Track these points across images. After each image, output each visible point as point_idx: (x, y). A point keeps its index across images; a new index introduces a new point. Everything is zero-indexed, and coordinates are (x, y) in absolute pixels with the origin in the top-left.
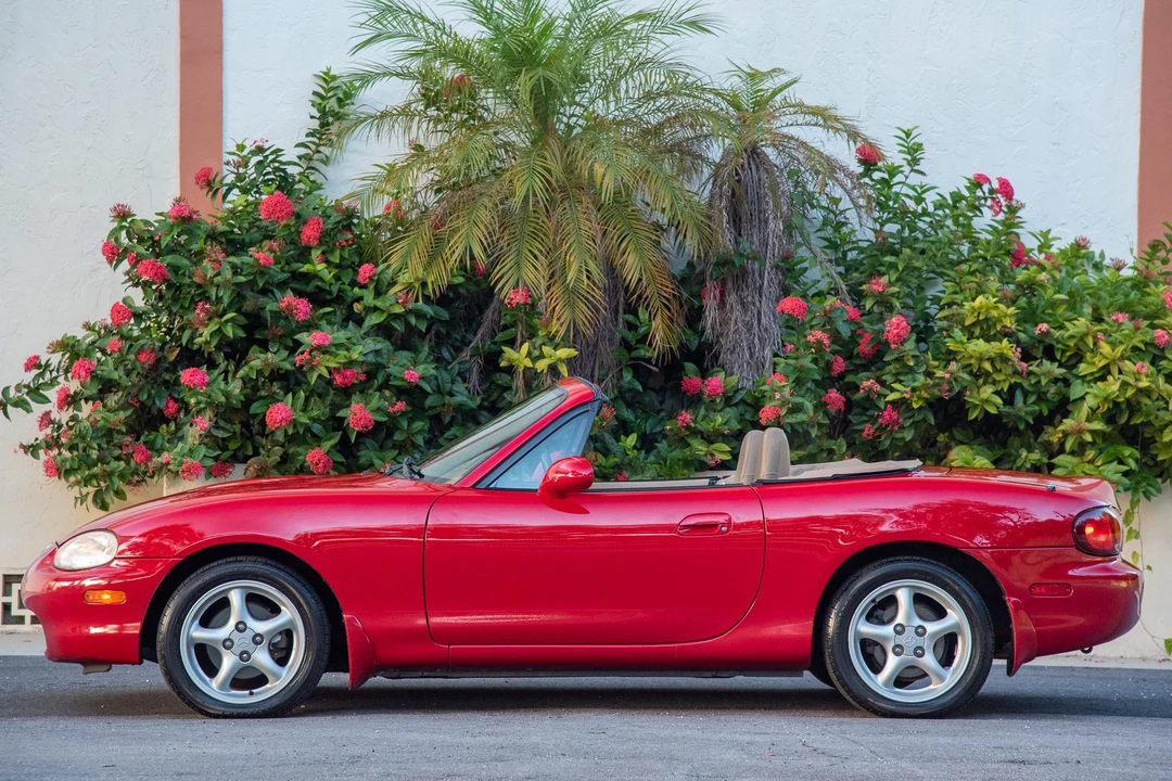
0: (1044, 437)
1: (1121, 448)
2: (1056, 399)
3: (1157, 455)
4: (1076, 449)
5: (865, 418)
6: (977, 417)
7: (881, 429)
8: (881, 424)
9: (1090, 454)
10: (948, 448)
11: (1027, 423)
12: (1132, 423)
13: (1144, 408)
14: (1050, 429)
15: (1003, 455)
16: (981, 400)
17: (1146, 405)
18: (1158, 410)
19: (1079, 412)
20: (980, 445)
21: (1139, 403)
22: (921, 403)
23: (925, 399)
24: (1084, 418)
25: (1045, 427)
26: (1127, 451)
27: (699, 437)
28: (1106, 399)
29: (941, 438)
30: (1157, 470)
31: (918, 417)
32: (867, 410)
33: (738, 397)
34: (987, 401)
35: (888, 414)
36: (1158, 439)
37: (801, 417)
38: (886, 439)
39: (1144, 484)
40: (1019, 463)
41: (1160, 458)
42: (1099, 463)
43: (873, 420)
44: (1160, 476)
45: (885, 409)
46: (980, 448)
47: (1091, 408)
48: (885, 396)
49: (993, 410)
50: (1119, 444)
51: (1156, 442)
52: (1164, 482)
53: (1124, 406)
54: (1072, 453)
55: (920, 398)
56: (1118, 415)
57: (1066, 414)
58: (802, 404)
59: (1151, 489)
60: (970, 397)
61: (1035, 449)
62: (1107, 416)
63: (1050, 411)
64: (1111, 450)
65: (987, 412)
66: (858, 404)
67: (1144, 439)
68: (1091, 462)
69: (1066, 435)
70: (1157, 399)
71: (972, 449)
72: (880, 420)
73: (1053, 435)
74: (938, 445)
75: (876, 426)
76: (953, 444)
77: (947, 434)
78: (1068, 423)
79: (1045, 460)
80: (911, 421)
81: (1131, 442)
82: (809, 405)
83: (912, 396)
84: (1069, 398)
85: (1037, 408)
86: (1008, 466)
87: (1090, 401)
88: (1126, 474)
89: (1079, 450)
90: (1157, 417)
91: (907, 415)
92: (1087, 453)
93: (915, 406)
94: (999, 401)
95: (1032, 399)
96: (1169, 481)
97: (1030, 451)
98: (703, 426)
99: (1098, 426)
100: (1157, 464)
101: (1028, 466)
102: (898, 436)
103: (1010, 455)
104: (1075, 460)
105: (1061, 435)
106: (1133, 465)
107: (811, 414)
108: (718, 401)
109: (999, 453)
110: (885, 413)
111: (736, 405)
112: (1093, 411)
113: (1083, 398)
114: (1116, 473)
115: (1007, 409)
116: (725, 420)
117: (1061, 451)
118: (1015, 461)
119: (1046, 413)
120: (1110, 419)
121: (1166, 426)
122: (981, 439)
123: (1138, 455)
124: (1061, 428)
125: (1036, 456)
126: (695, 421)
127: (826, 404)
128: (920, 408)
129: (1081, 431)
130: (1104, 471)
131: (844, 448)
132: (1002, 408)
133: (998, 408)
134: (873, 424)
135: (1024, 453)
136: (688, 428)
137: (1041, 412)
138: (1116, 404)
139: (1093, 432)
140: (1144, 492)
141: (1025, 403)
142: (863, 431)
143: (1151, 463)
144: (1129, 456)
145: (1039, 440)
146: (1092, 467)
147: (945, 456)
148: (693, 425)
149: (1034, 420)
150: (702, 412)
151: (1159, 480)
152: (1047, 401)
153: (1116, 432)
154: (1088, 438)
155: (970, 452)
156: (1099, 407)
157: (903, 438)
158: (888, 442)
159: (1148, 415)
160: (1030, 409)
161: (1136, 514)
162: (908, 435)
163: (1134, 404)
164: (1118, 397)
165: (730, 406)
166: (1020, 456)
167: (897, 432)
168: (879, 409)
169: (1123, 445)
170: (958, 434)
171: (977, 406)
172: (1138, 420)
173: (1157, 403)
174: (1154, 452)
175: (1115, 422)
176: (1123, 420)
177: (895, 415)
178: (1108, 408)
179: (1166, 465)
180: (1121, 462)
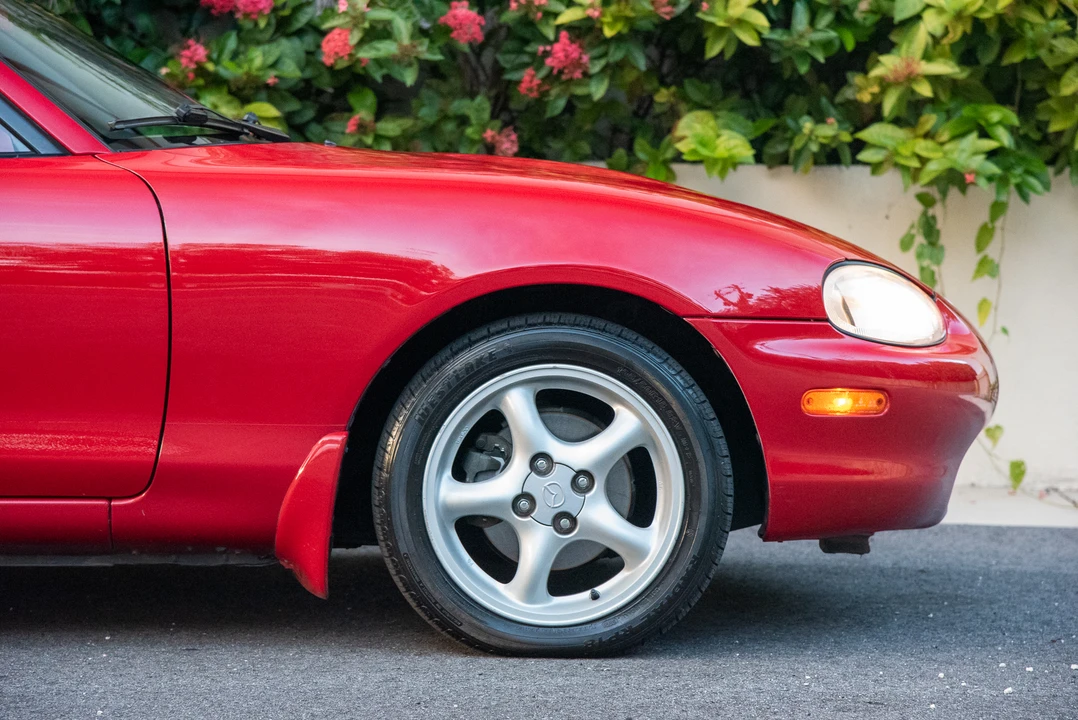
0: (848, 93)
1: (984, 108)
2: (872, 19)
3: (1047, 123)
4: (904, 113)
5: (526, 59)
6: (722, 53)
7: (553, 78)
8: (552, 69)
9: (930, 120)
10: (674, 115)
11: (814, 62)
12: (1006, 62)
13: (1030, 34)
14: (857, 79)
15: (775, 128)
16: (729, 20)
17: (1033, 26)
18: (1055, 36)
19: (911, 42)
20: (732, 110)
21: (1021, 21)
22: (620, 27)
23: (627, 19)
24: (919, 53)
25: (849, 75)
26: (996, 114)
27: (225, 89)
28: (959, 16)
29: (663, 96)
30: (1048, 151)
31: (616, 55)
32: (526, 42)
33: (303, 19)
34: (740, 22)
35: (562, 50)
36: (1051, 92)
37: (386, 48)
38: (558, 96)
39: (1018, 171)
40: (798, 144)
41: (1054, 128)
42: (945, 137)
43: (538, 61)
44: (1051, 162)
45: (557, 40)
46: (733, 115)
47: (933, 36)
48: (556, 15)
49: (751, 40)
50: (979, 102)
51: (1048, 97)
52: (1059, 172)
53: (992, 30)
54: (897, 121)
55: (616, 19)
56: (980, 47)
57: (889, 47)
58: (389, 22)
59: (1033, 181)
60: (711, 12)
61: (829, 116)
62: (962, 48)
63: (858, 44)
64: (967, 111)
65: (741, 44)
66: (510, 32)
67: (1025, 92)
68: (927, 136)
69: (885, 84)
70: (1055, 17)
71: (716, 117)
72: (549, 61)
73: (862, 89)
74: (657, 109)
75: (543, 73)
76: (682, 107)
77: (673, 89)
78: (888, 65)
79: (846, 137)
80: (603, 62)
81: (1003, 99)
82: (402, 26)
83: (602, 14)
84: (892, 19)
85: (833, 34)
86: (781, 149)
87: (931, 23)
88: (991, 155)
89: (910, 114)
90: (1051, 51)
91: (596, 52)
92: (923, 119)
93: (608, 33)
94: (760, 20)
95: (826, 19)
96: (1067, 170)
97: (820, 118)
98: (229, 70)
99: (944, 68)
100: (1046, 139)
101: (814, 148)
102: (580, 91)
103: (786, 129)
104: (900, 133)
105: (876, 89)
106: (1005, 139)
107: (406, 41)
108: (262, 24)
109: (767, 123)
110: (557, 47)
111: (300, 33)
112: (936, 40)
113: (918, 17)
114: (976, 153)
115: (778, 35)
116: (271, 60)
117: (876, 116)
118: (791, 141)
119: (850, 46)
120: (966, 54)
121: (1067, 66)
122: (735, 98)
123: (1015, 120)
124: (876, 72)
125: (830, 130)
126: (217, 62)
127: (446, 30)
128: (619, 39)
129: (911, 78)
130: (952, 151)
131: (486, 115)
132: (767, 34)
133: (759, 34)
134: (537, 69)
135: (807, 125)
136: (201, 71)
137: (842, 46)
138: (978, 25)
139: (935, 80)
140: (1019, 187)
141: (812, 23)
142: (518, 83)
143: (1036, 136)
144: (1000, 123)
145: (839, 99)
146: (929, 143)
147: (670, 130)
148: (210, 67)
149: (827, 59)
150: (232, 43)
151: (1050, 170)
152: (852, 24)
153: (976, 82)
154: (925, 90)
155: (712, 123)
156: (946, 32)
157: (588, 97)
158: (562, 103)
159: (1035, 46)
160: (818, 36)
161: (998, 234)
162: (598, 90)
163: (1012, 24)
164: (981, 9)
165: (288, 36)
166: (799, 129)
167: (579, 83)
168: (546, 41)
169: (989, 102)
170: (692, 89)
171: (722, 31)
172: (1015, 57)
173: (1053, 24)
174: (1042, 117)
175: (977, 62)
176: (987, 58)
177: (574, 51)
178: (965, 34)
179: (1064, 141)
180: (984, 134)
